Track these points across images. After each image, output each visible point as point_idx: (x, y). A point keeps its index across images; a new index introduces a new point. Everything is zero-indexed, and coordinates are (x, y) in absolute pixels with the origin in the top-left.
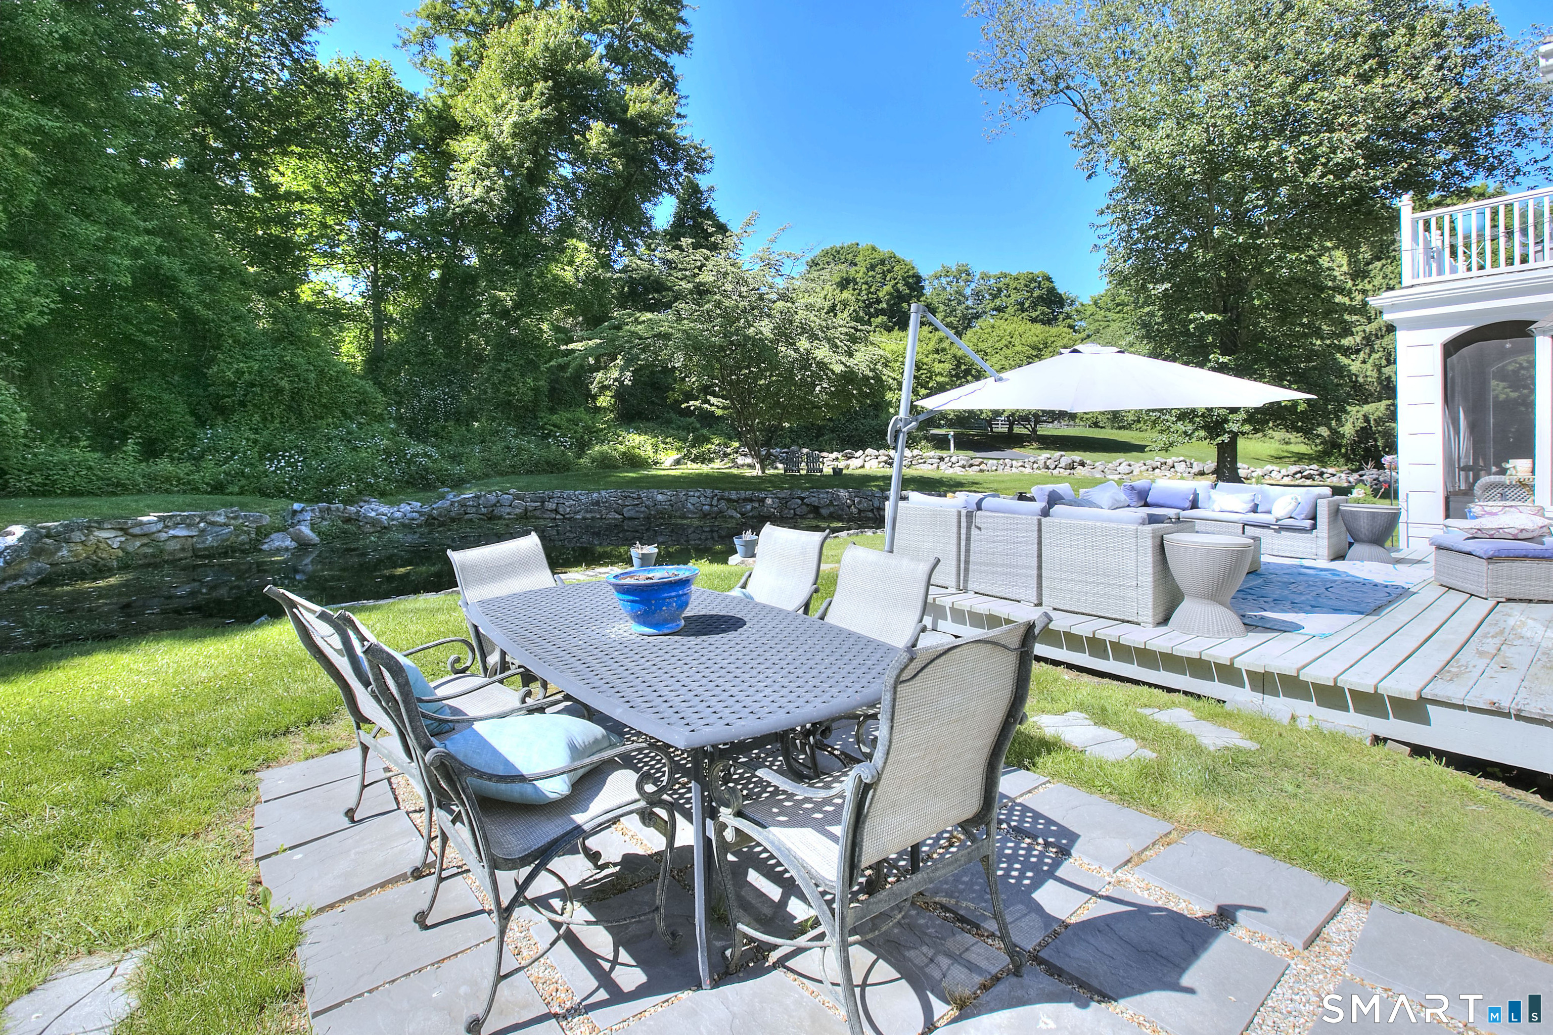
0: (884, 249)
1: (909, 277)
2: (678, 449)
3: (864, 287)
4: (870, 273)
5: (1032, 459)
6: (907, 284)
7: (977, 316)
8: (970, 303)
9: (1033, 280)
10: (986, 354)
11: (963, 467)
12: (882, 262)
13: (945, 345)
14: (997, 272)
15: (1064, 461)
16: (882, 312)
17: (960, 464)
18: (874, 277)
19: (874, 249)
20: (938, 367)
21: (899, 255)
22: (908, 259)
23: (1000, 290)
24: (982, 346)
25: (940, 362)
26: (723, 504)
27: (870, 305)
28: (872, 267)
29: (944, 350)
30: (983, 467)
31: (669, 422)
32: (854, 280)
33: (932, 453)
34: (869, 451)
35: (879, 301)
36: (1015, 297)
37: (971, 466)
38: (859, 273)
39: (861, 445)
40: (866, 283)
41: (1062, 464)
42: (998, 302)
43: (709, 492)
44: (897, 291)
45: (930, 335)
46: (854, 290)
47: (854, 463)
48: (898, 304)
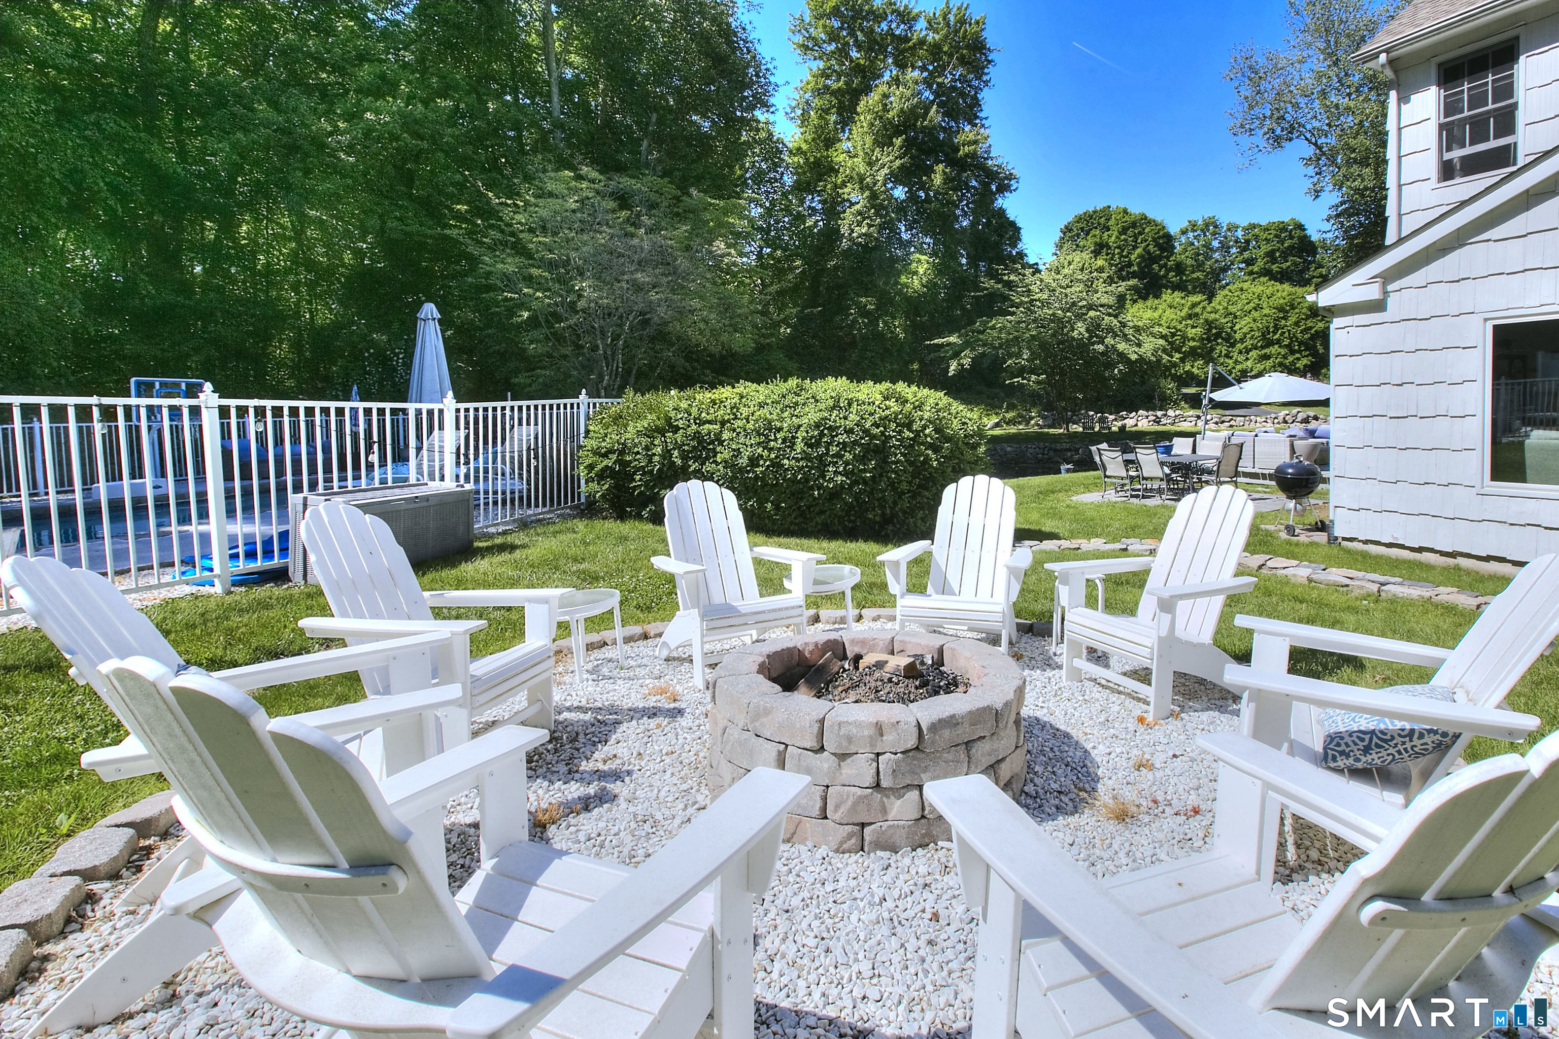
0: (1136, 209)
1: (1159, 238)
2: (996, 414)
3: (1117, 251)
4: (1123, 237)
5: (1273, 416)
6: (1157, 245)
7: (1225, 269)
8: (1217, 255)
9: (1284, 229)
10: (1236, 317)
11: (1216, 423)
12: (1134, 225)
13: (1198, 310)
14: (1244, 223)
15: (1300, 417)
16: (1134, 275)
17: (1214, 420)
18: (1125, 240)
19: (1125, 211)
20: (1191, 332)
21: (1151, 215)
22: (1159, 219)
23: (1248, 242)
24: (1232, 309)
25: (1193, 327)
26: (1052, 453)
27: (1121, 269)
28: (1124, 231)
29: (1196, 315)
30: (1232, 423)
31: (980, 393)
32: (1107, 243)
33: (1191, 413)
34: (1141, 412)
35: (1130, 264)
36: (1265, 248)
37: (1223, 422)
38: (1112, 238)
39: (1133, 408)
40: (1118, 247)
41: (1299, 419)
42: (1246, 255)
43: (1041, 444)
44: (1149, 253)
45: (1183, 301)
46: (1107, 254)
47: (1129, 422)
48: (1149, 266)
